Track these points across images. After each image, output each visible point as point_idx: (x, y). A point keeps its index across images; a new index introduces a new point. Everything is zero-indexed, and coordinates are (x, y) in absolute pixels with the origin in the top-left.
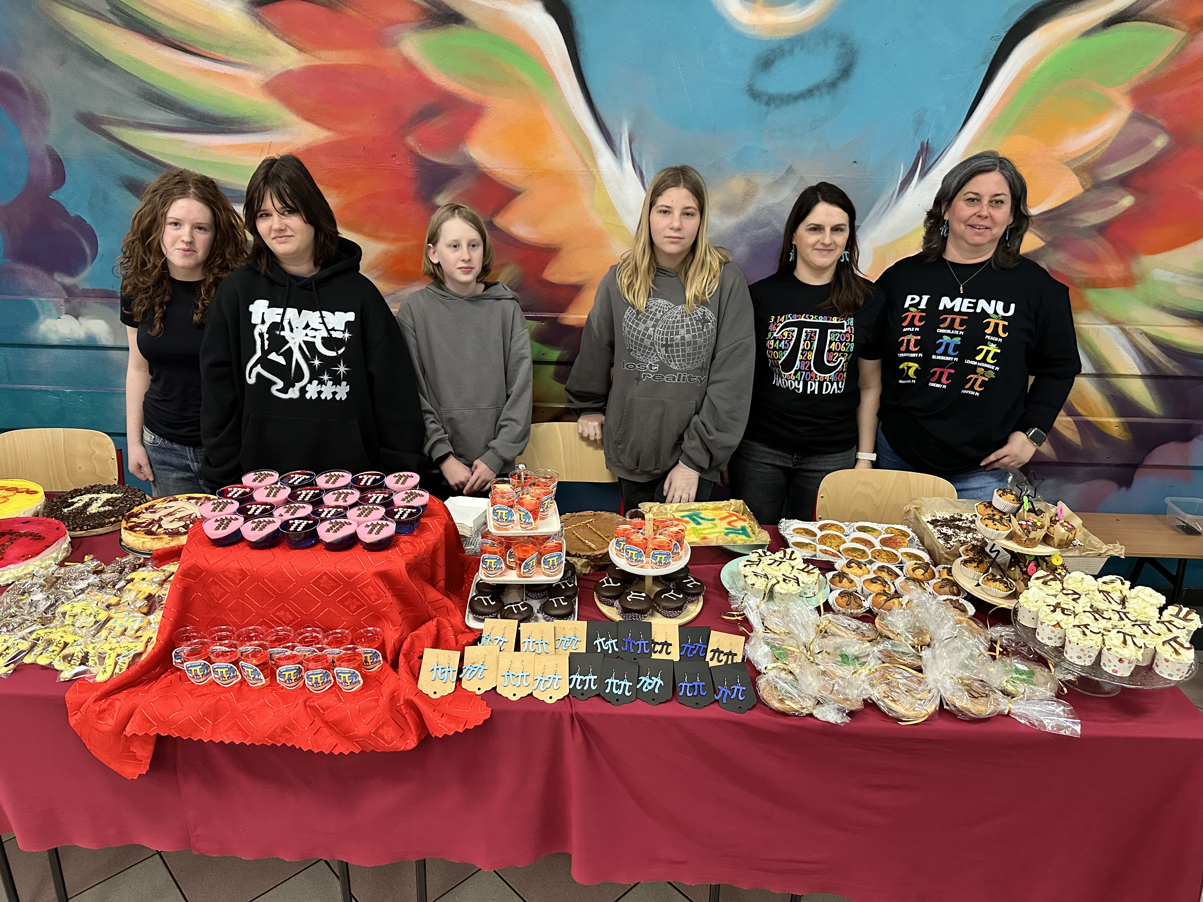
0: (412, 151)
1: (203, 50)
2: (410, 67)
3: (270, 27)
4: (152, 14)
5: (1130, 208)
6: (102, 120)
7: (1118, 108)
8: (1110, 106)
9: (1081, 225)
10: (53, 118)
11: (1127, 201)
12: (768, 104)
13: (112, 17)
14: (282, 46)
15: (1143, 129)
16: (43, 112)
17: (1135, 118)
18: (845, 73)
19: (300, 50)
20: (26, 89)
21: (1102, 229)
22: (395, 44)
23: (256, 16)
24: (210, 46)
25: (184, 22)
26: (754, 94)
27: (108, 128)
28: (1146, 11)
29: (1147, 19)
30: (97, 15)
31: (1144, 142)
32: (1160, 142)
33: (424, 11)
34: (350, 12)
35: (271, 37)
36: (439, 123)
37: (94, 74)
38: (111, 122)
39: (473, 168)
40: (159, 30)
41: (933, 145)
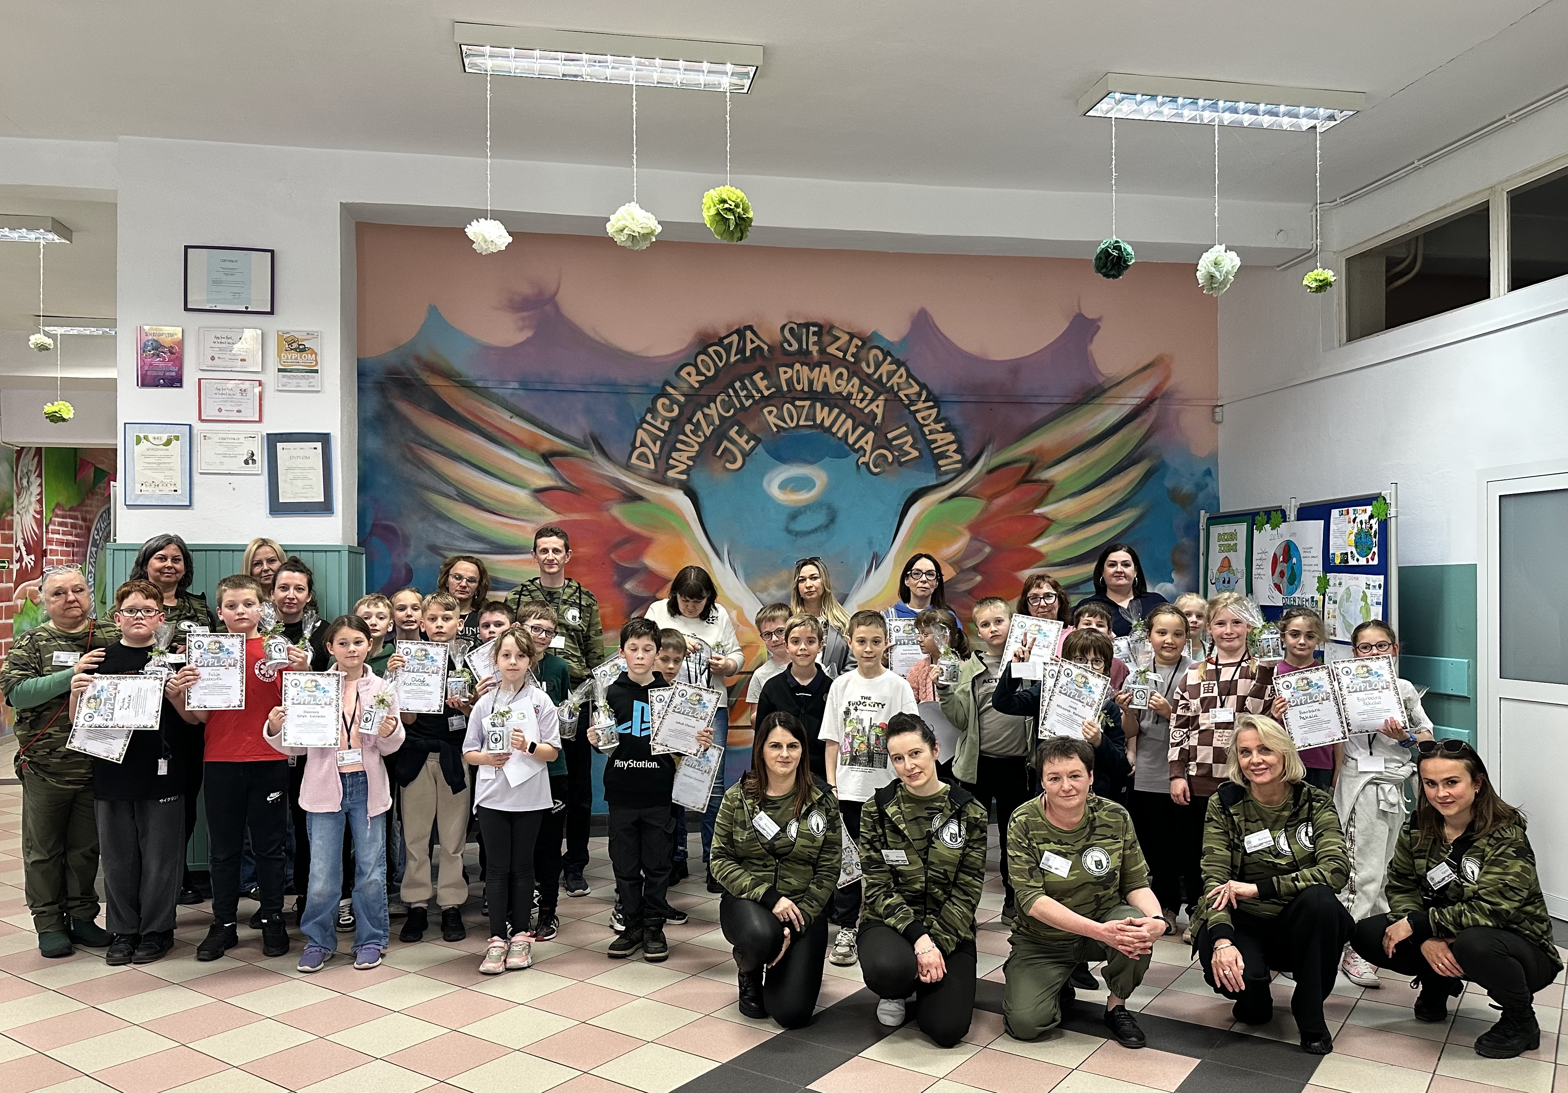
0: (613, 562)
1: (505, 513)
2: (615, 520)
3: (542, 503)
4: (479, 496)
5: (980, 582)
6: (440, 548)
7: (964, 534)
8: (960, 534)
9: (959, 591)
10: (412, 547)
11: (979, 578)
12: (796, 536)
13: (457, 497)
14: (548, 511)
15: (979, 544)
16: (407, 545)
17: (973, 538)
18: (832, 521)
19: (558, 513)
20: (400, 533)
21: (970, 592)
22: (608, 510)
23: (536, 497)
24: (508, 511)
25: (497, 500)
26: (789, 531)
27: (442, 552)
28: (966, 492)
29: (967, 495)
30: (448, 496)
31: (980, 550)
32: (988, 550)
33: (624, 495)
34: (586, 495)
35: (543, 507)
36: (628, 547)
37: (441, 525)
38: (446, 549)
39: (646, 570)
40: (482, 503)
41: (879, 553)
